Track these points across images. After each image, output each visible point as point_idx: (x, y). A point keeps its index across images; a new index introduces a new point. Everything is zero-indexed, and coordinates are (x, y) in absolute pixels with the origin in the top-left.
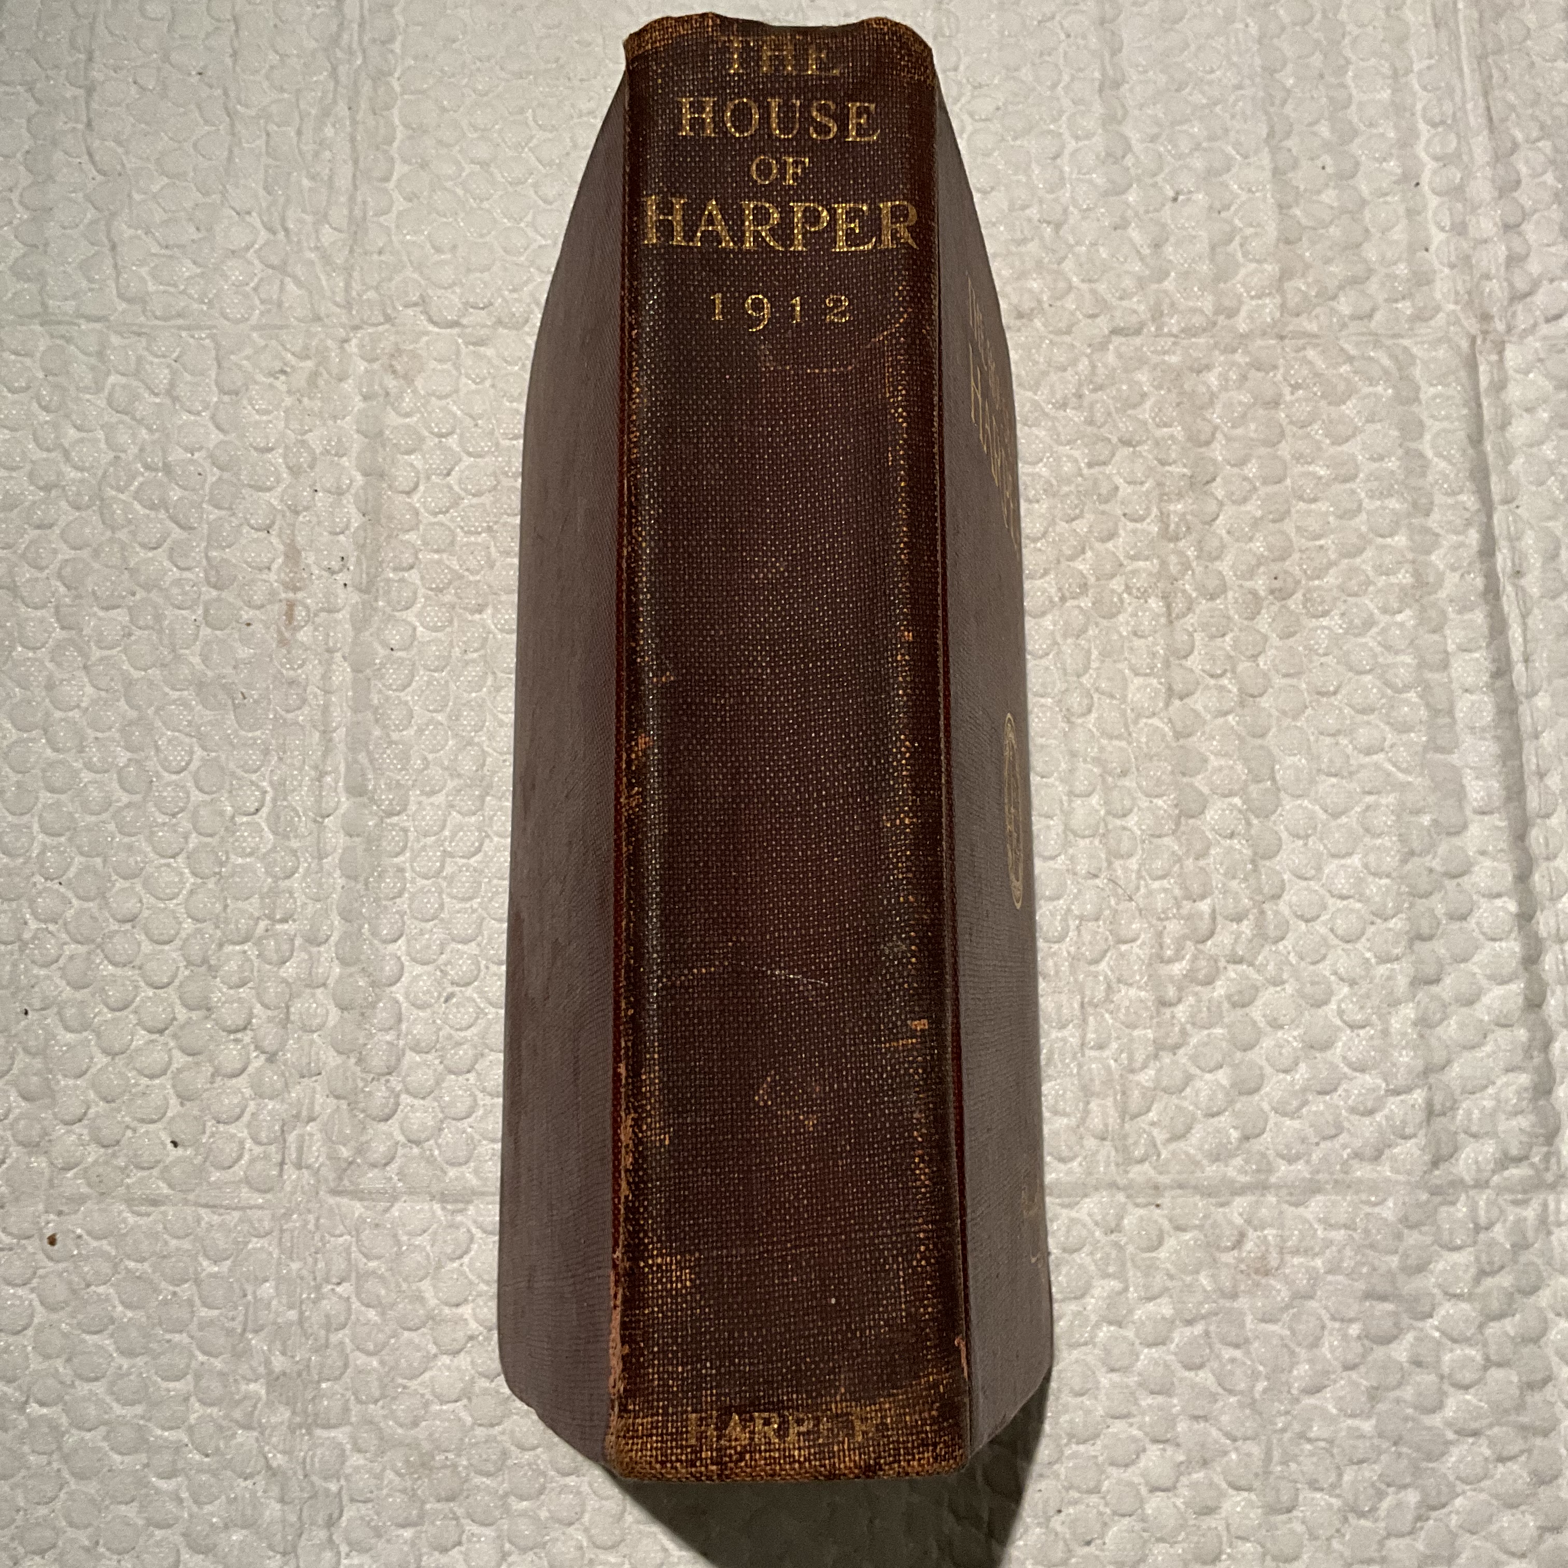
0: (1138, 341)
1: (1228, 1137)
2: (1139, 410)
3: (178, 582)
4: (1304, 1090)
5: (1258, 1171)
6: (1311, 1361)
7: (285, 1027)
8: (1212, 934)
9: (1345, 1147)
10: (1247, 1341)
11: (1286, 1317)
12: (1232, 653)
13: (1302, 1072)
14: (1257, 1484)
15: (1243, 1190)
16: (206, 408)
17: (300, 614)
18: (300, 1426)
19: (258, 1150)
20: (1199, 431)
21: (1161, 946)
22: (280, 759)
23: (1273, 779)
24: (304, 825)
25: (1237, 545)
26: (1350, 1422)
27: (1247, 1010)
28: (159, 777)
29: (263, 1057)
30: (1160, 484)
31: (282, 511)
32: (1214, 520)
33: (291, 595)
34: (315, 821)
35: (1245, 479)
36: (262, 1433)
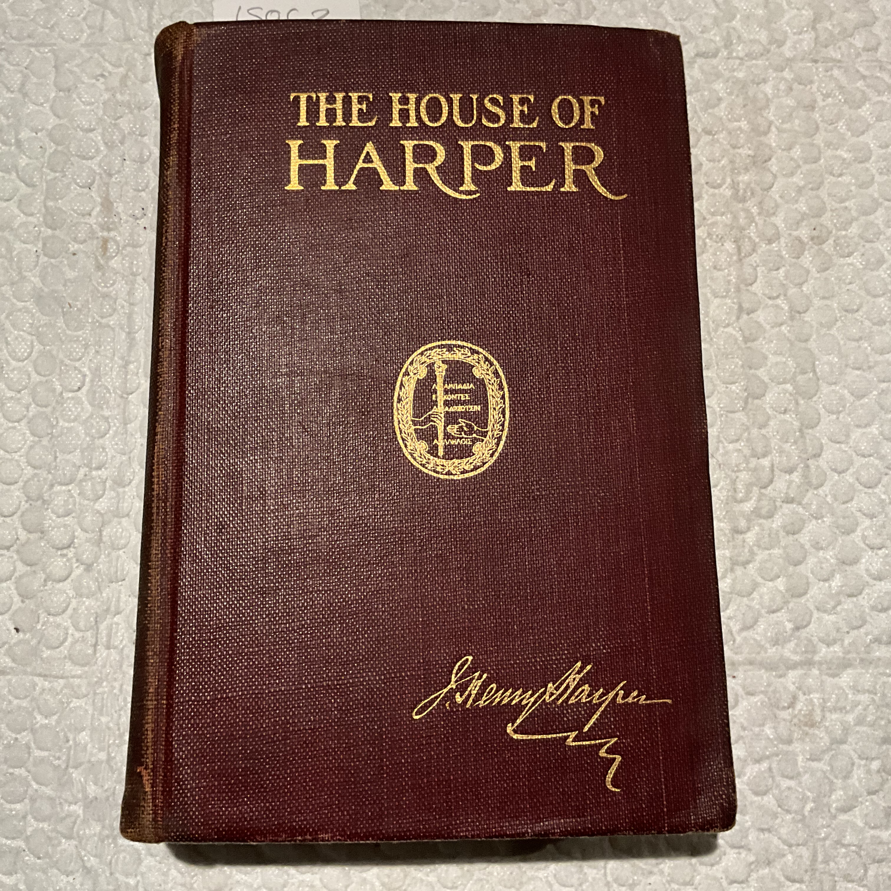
0: (715, 61)
1: (785, 627)
2: (716, 109)
3: (24, 224)
4: (838, 594)
5: (806, 652)
6: (844, 788)
7: (99, 546)
8: (771, 481)
9: (867, 634)
10: (799, 774)
11: (827, 757)
12: (785, 282)
13: (836, 582)
14: (806, 878)
15: (794, 666)
16: (47, 101)
17: (112, 247)
18: (108, 837)
19: (77, 635)
20: (759, 125)
21: (735, 490)
22: (97, 352)
23: (814, 371)
24: (113, 399)
25: (786, 206)
26: (872, 832)
27: (796, 536)
28: (8, 364)
29: (82, 568)
30: (732, 162)
31: (100, 174)
32: (771, 188)
33: (105, 234)
34: (122, 397)
35: (792, 159)
36: (80, 842)
